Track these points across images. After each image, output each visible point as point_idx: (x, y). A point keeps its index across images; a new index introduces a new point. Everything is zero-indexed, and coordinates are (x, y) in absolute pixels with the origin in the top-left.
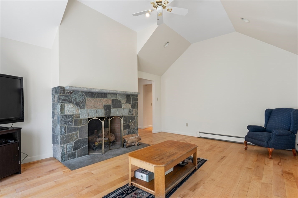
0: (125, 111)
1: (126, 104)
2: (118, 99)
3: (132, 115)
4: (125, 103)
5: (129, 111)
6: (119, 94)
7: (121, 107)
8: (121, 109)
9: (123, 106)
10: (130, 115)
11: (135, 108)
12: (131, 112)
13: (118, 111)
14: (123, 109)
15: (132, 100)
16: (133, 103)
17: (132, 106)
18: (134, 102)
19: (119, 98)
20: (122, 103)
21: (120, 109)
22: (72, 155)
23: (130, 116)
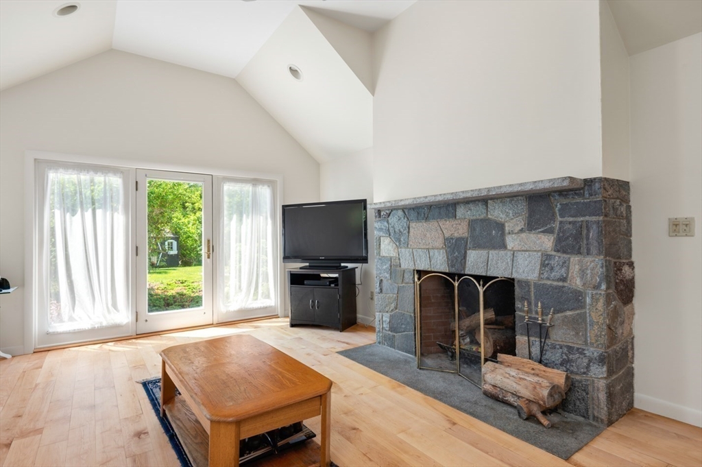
0: (520, 261)
1: (523, 235)
2: (490, 216)
3: (561, 284)
4: (522, 231)
5: (543, 265)
6: (493, 198)
7: (503, 246)
8: (502, 252)
9: (511, 242)
10: (549, 282)
11: (579, 253)
12: (552, 269)
13: (492, 260)
14: (509, 254)
15: (562, 216)
16: (567, 226)
17: (559, 241)
18: (573, 223)
19: (497, 213)
20: (507, 229)
21: (496, 252)
22: (389, 339)
23: (551, 286)
